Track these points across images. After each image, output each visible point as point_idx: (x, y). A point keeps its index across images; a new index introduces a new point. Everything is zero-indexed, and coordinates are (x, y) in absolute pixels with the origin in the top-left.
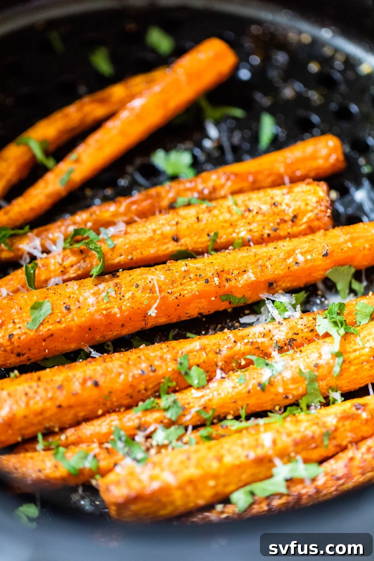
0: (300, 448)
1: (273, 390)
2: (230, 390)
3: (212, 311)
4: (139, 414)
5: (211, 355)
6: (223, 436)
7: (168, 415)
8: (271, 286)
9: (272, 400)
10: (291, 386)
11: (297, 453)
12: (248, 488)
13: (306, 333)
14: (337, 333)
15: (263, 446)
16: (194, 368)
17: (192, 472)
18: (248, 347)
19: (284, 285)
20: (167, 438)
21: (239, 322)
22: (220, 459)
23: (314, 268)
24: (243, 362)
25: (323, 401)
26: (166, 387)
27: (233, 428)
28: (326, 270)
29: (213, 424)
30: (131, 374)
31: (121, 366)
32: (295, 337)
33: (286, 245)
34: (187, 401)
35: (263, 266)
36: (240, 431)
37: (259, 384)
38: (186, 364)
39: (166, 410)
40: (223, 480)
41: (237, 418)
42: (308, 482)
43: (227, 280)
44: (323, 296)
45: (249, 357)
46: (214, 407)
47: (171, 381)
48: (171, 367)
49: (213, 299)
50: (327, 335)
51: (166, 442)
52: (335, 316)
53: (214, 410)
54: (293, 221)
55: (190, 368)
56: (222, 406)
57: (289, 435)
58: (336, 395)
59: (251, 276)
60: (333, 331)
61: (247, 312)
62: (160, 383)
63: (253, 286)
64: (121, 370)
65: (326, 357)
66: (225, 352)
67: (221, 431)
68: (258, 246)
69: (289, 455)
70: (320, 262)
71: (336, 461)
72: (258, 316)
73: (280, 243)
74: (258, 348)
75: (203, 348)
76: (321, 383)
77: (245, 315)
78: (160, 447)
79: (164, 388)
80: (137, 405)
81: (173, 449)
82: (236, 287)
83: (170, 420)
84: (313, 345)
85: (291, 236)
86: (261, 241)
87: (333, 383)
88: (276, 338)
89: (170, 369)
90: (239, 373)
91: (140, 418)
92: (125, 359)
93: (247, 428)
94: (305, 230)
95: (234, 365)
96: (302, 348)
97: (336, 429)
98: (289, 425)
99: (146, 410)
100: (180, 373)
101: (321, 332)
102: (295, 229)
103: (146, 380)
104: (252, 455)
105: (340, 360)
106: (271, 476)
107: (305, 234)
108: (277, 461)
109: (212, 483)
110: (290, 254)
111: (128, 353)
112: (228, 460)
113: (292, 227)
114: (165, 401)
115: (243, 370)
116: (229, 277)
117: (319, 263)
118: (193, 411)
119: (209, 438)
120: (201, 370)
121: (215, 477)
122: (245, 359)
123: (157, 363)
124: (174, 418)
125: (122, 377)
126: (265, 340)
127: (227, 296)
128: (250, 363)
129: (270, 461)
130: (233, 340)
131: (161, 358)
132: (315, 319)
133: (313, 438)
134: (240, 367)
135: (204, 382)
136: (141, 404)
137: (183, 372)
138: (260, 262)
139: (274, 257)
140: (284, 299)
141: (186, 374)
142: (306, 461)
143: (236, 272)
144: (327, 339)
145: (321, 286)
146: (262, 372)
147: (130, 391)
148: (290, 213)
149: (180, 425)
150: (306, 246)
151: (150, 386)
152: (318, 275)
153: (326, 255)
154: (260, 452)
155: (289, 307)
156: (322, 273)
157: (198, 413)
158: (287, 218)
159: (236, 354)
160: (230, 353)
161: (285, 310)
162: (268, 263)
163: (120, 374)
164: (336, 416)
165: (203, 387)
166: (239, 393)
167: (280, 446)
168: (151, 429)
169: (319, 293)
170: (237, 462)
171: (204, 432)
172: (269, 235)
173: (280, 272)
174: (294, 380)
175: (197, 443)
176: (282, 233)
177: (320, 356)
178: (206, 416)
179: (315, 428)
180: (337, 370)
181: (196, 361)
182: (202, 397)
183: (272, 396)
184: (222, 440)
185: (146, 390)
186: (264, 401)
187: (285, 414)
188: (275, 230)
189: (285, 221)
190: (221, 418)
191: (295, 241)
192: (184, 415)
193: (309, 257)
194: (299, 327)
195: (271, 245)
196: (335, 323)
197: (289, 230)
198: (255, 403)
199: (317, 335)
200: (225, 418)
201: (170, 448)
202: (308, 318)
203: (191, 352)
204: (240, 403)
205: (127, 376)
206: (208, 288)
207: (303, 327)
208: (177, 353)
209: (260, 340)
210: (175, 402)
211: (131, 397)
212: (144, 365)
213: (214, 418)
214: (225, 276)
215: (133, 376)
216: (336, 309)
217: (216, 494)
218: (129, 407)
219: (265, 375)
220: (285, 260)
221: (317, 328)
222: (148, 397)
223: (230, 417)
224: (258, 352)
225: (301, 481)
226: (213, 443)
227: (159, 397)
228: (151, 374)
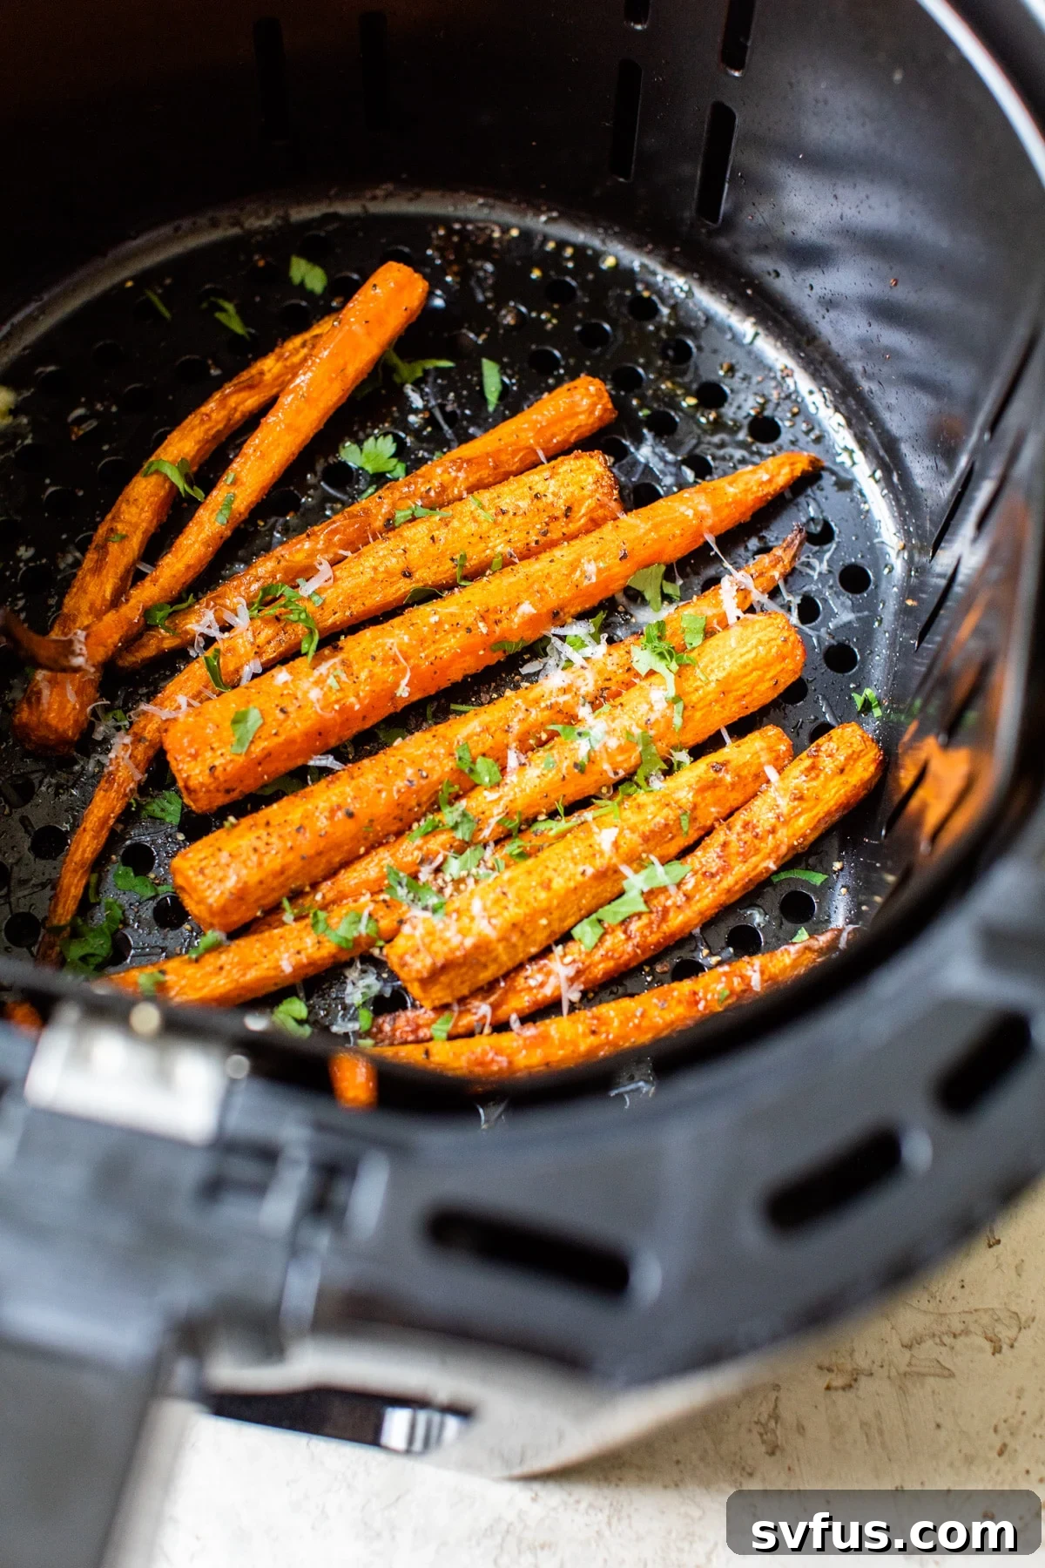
0: (652, 843)
1: (595, 768)
2: (537, 781)
3: (481, 668)
4: (419, 842)
5: (499, 735)
6: (539, 849)
7: (459, 835)
8: (556, 616)
9: (596, 781)
10: (620, 758)
11: (649, 852)
12: (594, 917)
13: (621, 675)
14: (668, 670)
15: (602, 853)
16: (480, 760)
17: (514, 912)
18: (546, 713)
19: (573, 611)
20: (463, 867)
21: (520, 674)
22: (547, 886)
23: (611, 579)
24: (544, 736)
25: (665, 767)
26: (446, 795)
27: (552, 833)
28: (628, 577)
29: (520, 831)
30: (395, 788)
31: (378, 780)
32: (607, 684)
33: (564, 553)
34: (480, 810)
35: (542, 591)
36: (561, 836)
37: (576, 765)
38: (467, 756)
39: (455, 827)
40: (556, 915)
41: (553, 815)
42: (673, 890)
43: (497, 622)
44: (626, 613)
45: (552, 727)
46: (520, 809)
47: (453, 786)
48: (449, 764)
49: (481, 652)
50: (651, 673)
51: (464, 873)
52: (656, 643)
53: (520, 813)
54: (567, 516)
55: (474, 762)
56: (529, 806)
57: (633, 829)
58: (683, 756)
59: (527, 609)
60: (660, 666)
61: (526, 657)
62: (437, 792)
63: (532, 621)
64: (380, 786)
65: (660, 706)
66: (516, 728)
67: (536, 842)
68: (525, 562)
69: (640, 858)
70: (619, 569)
71: (705, 849)
72: (544, 660)
73: (557, 552)
74: (560, 711)
75: (486, 729)
76: (659, 744)
77: (526, 662)
78: (458, 882)
79: (443, 797)
80: (410, 828)
81: (476, 882)
82: (511, 629)
83: (463, 841)
84: (634, 692)
85: (570, 538)
86: (528, 554)
87: (675, 740)
88: (583, 691)
89: (447, 769)
90: (541, 753)
91: (420, 848)
92: (380, 768)
93: (570, 831)
94: (586, 524)
95: (532, 742)
96: (619, 700)
97: (695, 807)
98: (630, 815)
99: (427, 835)
100: (461, 772)
101: (643, 671)
102: (573, 527)
103: (417, 792)
104: (590, 871)
105: (679, 707)
106: (621, 894)
107: (588, 532)
108: (625, 870)
109: (544, 922)
110: (574, 565)
111: (381, 756)
112: (558, 883)
113: (567, 524)
114: (449, 816)
115: (547, 747)
116: (498, 617)
117: (617, 569)
118: (493, 821)
119: (524, 855)
120: (490, 761)
121: (547, 912)
122: (545, 731)
123: (428, 764)
124: (467, 839)
125: (384, 795)
126: (567, 697)
127: (500, 643)
128: (553, 735)
129: (616, 871)
130: (523, 707)
131: (431, 756)
132: (628, 653)
133: (667, 825)
134: (542, 744)
135: (498, 777)
136: (415, 826)
137: (467, 770)
138: (536, 587)
139: (554, 576)
140: (579, 630)
141: (472, 771)
142: (665, 861)
143: (505, 608)
144: (653, 679)
145: (621, 598)
146: (575, 745)
147: (397, 812)
148: (561, 505)
149: (476, 844)
150: (595, 549)
151: (424, 799)
152: (616, 586)
153: (624, 557)
154: (600, 863)
155: (588, 640)
156: (621, 582)
157: (499, 823)
158: (558, 513)
159: (532, 726)
160: (525, 726)
161: (583, 645)
162: (547, 586)
163: (380, 791)
164: (690, 786)
165: (498, 785)
166: (550, 783)
167: (624, 849)
168: (440, 859)
169: (621, 609)
170: (572, 884)
171: (512, 847)
172: (537, 542)
173: (566, 594)
174: (621, 749)
175: (507, 866)
176: (554, 535)
177: (651, 709)
178: (512, 825)
179: (666, 811)
180: (678, 721)
181: (480, 749)
182: (500, 798)
183: (595, 777)
184: (542, 855)
185: (419, 805)
186: (586, 785)
187: (619, 798)
188: (545, 534)
189: (556, 518)
190: (532, 821)
191: (576, 543)
192: (481, 830)
193: (601, 565)
194: (610, 668)
195: (545, 557)
196: (661, 655)
197: (564, 530)
198: (573, 792)
199: (637, 675)
200: (535, 820)
201: (471, 881)
202: (618, 653)
203: (469, 737)
204: (553, 796)
205: (390, 792)
206: (472, 640)
207: (615, 668)
208: (451, 744)
209: (562, 699)
210: (464, 815)
211: (401, 820)
212: (409, 772)
213: (521, 824)
214: (492, 617)
215: (399, 791)
216: (655, 633)
217: (553, 933)
218: (399, 834)
219: (582, 749)
220: (569, 576)
221: (635, 665)
222: (424, 815)
223: (542, 817)
224: (560, 717)
225: (664, 890)
226: (530, 862)
227: (439, 810)
228: (423, 782)
